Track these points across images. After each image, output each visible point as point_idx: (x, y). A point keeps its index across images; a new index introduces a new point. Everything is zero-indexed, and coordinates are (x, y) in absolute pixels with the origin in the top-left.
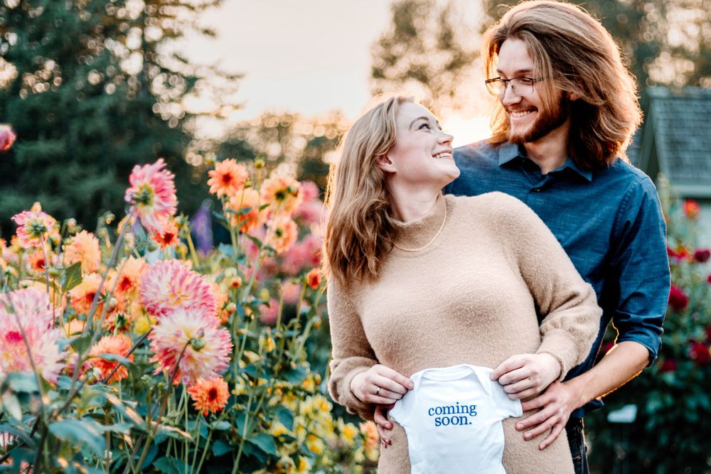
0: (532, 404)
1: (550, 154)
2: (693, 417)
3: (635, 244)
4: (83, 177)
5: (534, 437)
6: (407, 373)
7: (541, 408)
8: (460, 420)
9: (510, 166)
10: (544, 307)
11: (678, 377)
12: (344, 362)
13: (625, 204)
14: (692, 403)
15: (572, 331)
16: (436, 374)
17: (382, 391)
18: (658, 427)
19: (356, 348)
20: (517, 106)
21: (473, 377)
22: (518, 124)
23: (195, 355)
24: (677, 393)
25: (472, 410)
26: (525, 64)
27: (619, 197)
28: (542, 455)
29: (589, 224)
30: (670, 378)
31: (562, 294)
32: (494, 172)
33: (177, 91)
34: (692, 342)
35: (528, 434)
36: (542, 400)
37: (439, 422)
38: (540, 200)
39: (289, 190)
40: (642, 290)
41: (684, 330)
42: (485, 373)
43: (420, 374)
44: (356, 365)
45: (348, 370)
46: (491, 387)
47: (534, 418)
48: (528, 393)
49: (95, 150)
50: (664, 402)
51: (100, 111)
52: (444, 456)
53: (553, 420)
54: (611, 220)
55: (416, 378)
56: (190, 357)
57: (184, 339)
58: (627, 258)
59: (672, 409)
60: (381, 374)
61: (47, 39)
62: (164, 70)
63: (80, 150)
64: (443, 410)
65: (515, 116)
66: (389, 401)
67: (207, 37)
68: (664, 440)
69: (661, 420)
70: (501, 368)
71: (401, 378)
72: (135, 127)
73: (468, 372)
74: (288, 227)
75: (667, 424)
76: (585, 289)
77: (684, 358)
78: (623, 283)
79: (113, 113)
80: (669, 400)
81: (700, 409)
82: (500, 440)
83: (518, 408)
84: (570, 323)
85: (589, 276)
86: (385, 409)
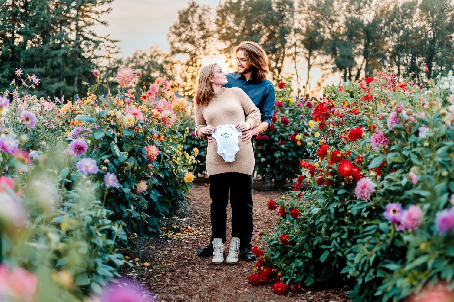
0: (244, 133)
1: (248, 77)
2: (290, 159)
3: (268, 99)
4: (52, 83)
5: (245, 141)
6: (215, 126)
7: (246, 134)
8: (228, 136)
9: (239, 79)
10: (247, 114)
11: (285, 146)
12: (198, 126)
13: (266, 90)
14: (290, 155)
15: (253, 118)
16: (222, 126)
17: (209, 131)
18: (279, 162)
19: (202, 123)
20: (240, 66)
21: (231, 127)
22: (240, 70)
23: (169, 119)
24: (285, 151)
25: (231, 134)
26: (243, 57)
27: (264, 88)
28: (246, 145)
29: (257, 93)
30: (283, 146)
31: (252, 110)
32: (235, 80)
33: (91, 48)
34: (290, 135)
35: (243, 140)
36: (246, 132)
37: (224, 137)
38: (246, 87)
39: (175, 85)
40: (269, 110)
41: (288, 131)
42: (234, 126)
43: (219, 127)
44: (202, 127)
45: (200, 128)
46: (235, 129)
47: (245, 136)
48: (244, 130)
49: (57, 71)
50: (281, 154)
51: (61, 54)
52: (225, 145)
53: (248, 137)
54: (262, 93)
55: (218, 128)
56: (168, 120)
57: (167, 116)
58: (265, 102)
59: (284, 156)
60: (209, 127)
61: (37, 26)
62: (86, 39)
63: (51, 71)
64: (225, 134)
65: (240, 68)
66: (211, 133)
67: (103, 25)
68: (281, 167)
69: (281, 160)
70: (237, 125)
71: (214, 128)
72: (73, 63)
73: (230, 126)
74: (173, 96)
75: (282, 161)
76: (257, 109)
77: (287, 140)
78: (264, 108)
79: (65, 56)
80: (283, 153)
81: (293, 156)
82: (238, 141)
83: (241, 134)
84: (252, 116)
85: (257, 106)
86: (210, 135)
